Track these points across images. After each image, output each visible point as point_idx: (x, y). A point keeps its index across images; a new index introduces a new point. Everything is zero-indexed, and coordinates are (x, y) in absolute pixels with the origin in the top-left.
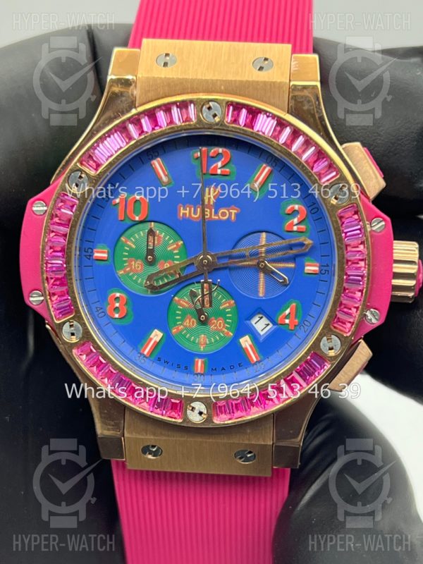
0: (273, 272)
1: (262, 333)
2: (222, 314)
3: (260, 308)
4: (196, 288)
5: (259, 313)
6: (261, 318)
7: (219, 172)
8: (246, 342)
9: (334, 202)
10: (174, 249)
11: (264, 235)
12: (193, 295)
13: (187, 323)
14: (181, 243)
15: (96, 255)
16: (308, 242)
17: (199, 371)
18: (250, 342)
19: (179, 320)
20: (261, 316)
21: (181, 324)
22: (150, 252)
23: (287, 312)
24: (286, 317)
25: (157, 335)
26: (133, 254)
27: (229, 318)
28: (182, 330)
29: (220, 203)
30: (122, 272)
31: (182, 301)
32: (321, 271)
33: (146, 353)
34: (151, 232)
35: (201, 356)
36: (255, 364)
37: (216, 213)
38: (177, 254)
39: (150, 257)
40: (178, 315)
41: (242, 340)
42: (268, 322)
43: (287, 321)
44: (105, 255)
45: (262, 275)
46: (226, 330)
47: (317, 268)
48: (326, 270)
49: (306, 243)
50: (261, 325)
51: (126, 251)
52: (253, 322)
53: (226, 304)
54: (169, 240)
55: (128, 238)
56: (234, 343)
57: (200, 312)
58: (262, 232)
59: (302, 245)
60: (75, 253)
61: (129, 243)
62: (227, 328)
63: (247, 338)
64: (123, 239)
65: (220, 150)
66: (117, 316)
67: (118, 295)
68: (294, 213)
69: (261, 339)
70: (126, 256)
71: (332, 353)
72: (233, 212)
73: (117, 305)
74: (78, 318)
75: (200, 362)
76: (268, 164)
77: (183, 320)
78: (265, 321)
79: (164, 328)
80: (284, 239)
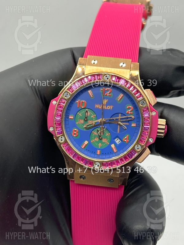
0: (122, 125)
1: (118, 144)
2: (106, 137)
3: (118, 136)
4: (99, 129)
5: (117, 137)
6: (118, 139)
7: (108, 95)
8: (113, 146)
9: (141, 105)
10: (93, 117)
11: (120, 114)
12: (98, 131)
13: (95, 139)
14: (95, 115)
15: (70, 117)
16: (133, 117)
17: (98, 154)
18: (114, 146)
19: (93, 138)
20: (118, 138)
21: (94, 140)
22: (86, 118)
23: (126, 138)
24: (125, 139)
25: (86, 142)
26: (81, 118)
27: (108, 138)
28: (94, 141)
29: (107, 104)
30: (77, 123)
31: (95, 133)
32: (136, 126)
33: (83, 147)
34: (87, 112)
35: (99, 150)
36: (115, 152)
37: (106, 107)
38: (94, 119)
39: (86, 119)
40: (93, 137)
41: (112, 145)
42: (120, 140)
43: (126, 140)
44: (73, 118)
45: (119, 126)
46: (107, 142)
47: (135, 125)
48: (138, 126)
49: (132, 117)
50: (118, 141)
51: (79, 117)
52: (116, 140)
53: (107, 134)
54: (92, 114)
55: (80, 113)
56: (109, 146)
57: (100, 136)
58: (120, 113)
59: (131, 117)
60: (64, 116)
61: (80, 114)
62: (107, 141)
63: (113, 145)
64: (78, 113)
65: (109, 89)
66: (75, 136)
67: (76, 130)
68: (129, 108)
69: (117, 145)
70: (79, 118)
71: (138, 150)
72: (111, 107)
73: (75, 133)
74: (64, 135)
75: (99, 151)
76: (122, 94)
77: (94, 138)
78: (119, 140)
79: (89, 140)
80: (126, 116)
